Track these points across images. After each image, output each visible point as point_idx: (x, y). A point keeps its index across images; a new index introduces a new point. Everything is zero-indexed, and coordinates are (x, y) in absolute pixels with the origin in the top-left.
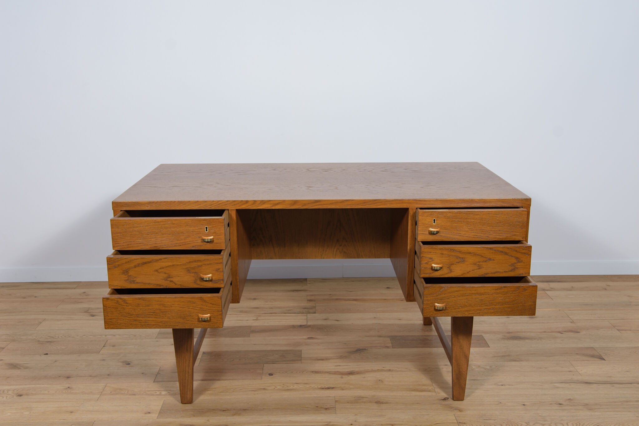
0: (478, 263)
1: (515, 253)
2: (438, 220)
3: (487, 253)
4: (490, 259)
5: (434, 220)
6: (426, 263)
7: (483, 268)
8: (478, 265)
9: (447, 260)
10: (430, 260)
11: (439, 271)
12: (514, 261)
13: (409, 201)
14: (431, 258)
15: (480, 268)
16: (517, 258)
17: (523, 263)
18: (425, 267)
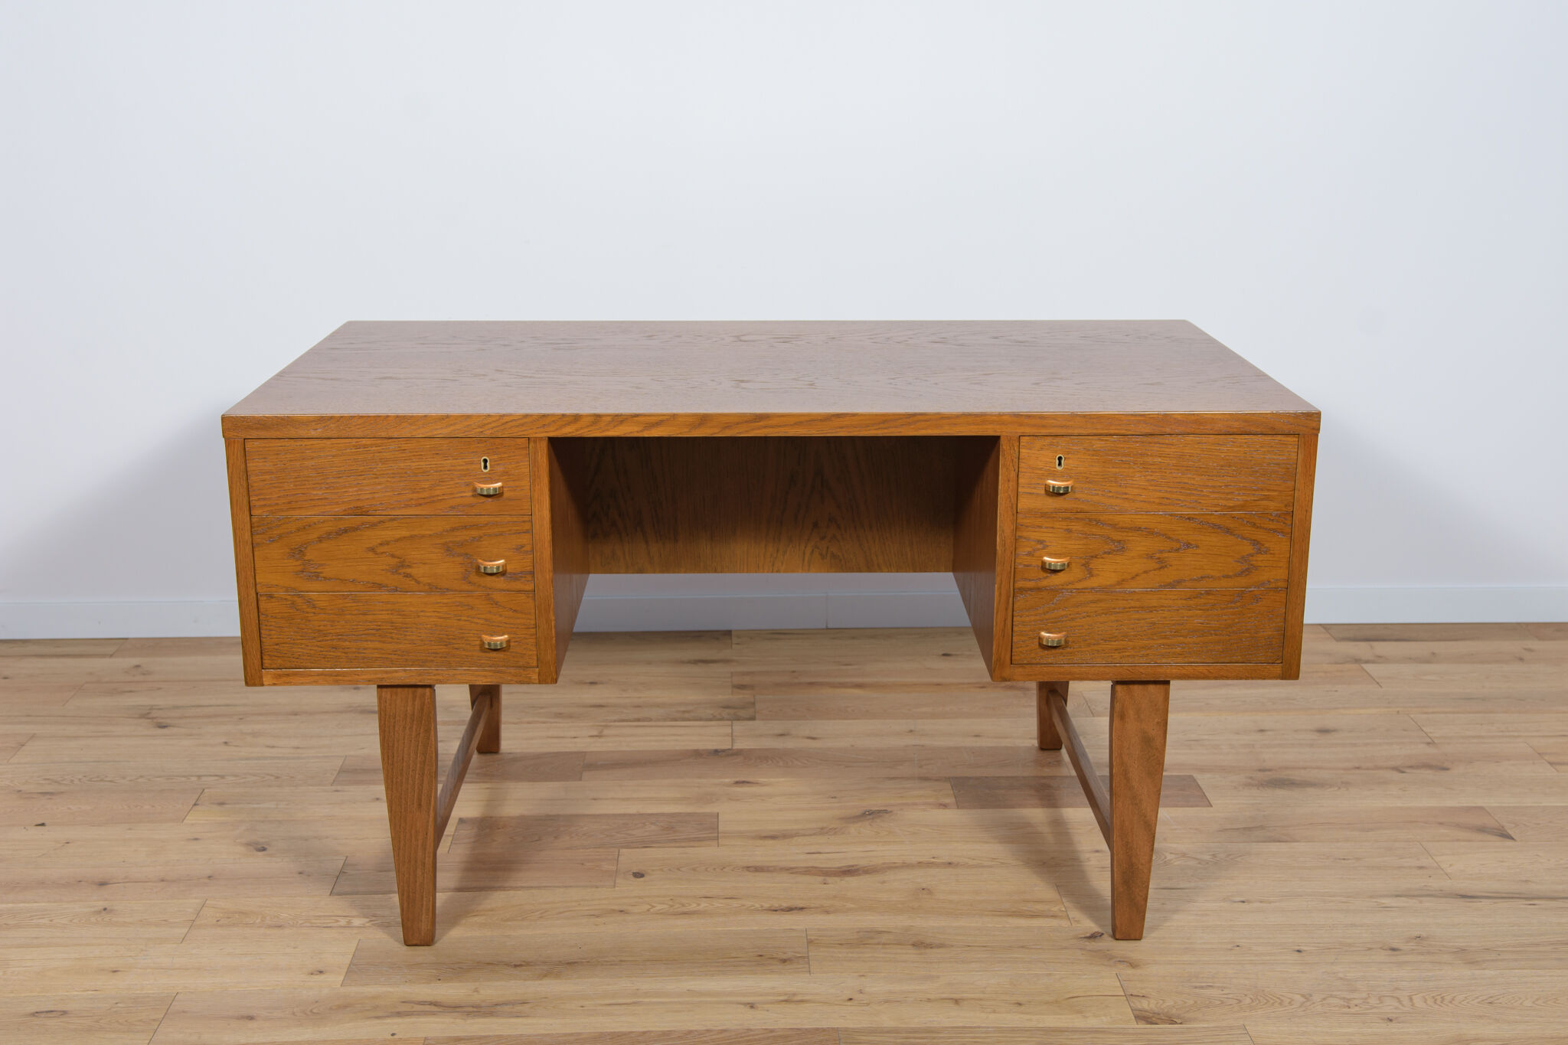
0: (1158, 555)
1: (1249, 529)
2: (1069, 458)
3: (1180, 528)
4: (1188, 545)
5: (1060, 458)
6: (1029, 554)
7: (1171, 566)
8: (1159, 558)
9: (1080, 547)
10: (1040, 546)
11: (1061, 574)
12: (1247, 548)
13: (1000, 418)
14: (1040, 542)
15: (1162, 567)
16: (1255, 542)
17: (1271, 554)
18: (1026, 563)
